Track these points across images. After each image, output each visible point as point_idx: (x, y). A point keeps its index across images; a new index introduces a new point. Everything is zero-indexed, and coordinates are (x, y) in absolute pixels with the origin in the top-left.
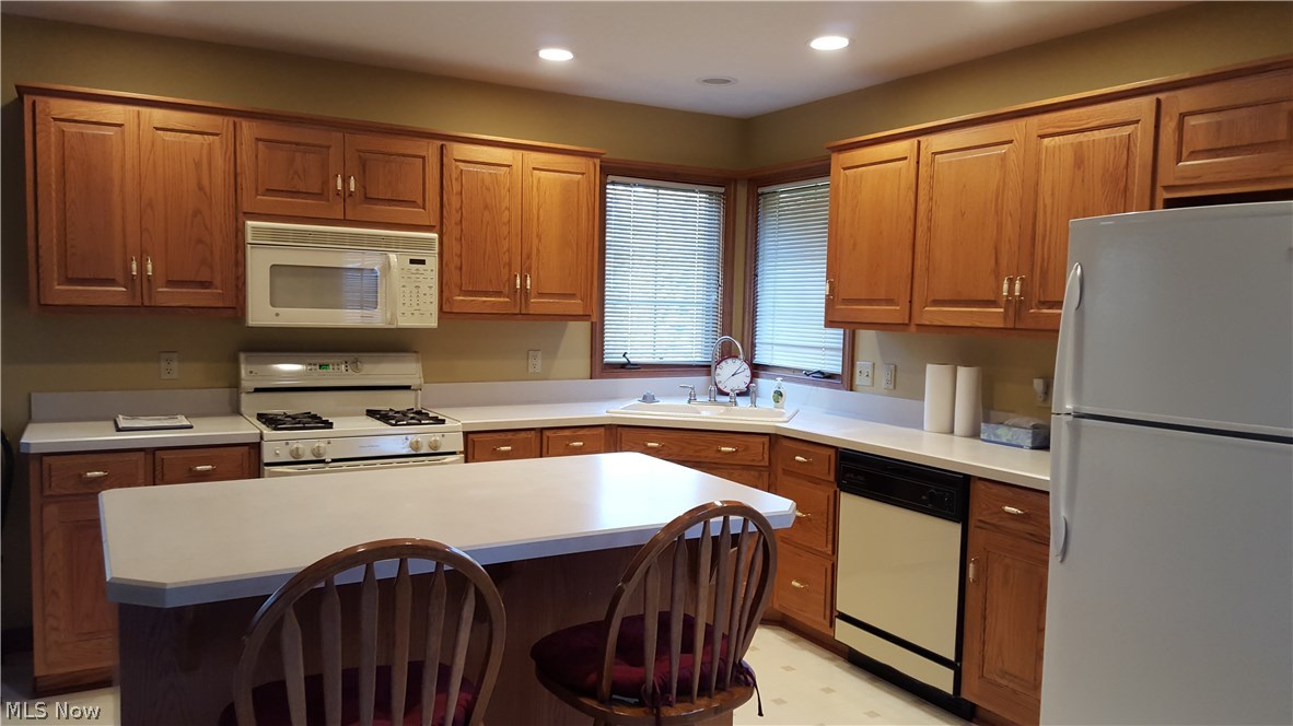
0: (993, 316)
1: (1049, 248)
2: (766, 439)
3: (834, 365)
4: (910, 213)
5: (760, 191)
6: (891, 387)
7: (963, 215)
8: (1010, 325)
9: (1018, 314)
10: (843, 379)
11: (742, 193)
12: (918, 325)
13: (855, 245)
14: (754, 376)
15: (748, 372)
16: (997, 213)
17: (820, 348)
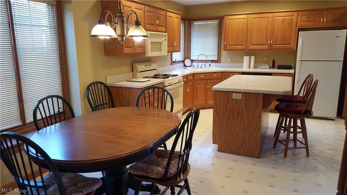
0: (266, 47)
1: (277, 36)
2: (221, 73)
3: (215, 58)
4: (246, 28)
5: (191, 22)
6: (231, 61)
7: (259, 29)
8: (269, 48)
9: (271, 46)
10: (218, 61)
11: (187, 22)
12: (248, 49)
13: (232, 35)
14: (192, 62)
15: (191, 62)
16: (266, 29)
17: (211, 55)
